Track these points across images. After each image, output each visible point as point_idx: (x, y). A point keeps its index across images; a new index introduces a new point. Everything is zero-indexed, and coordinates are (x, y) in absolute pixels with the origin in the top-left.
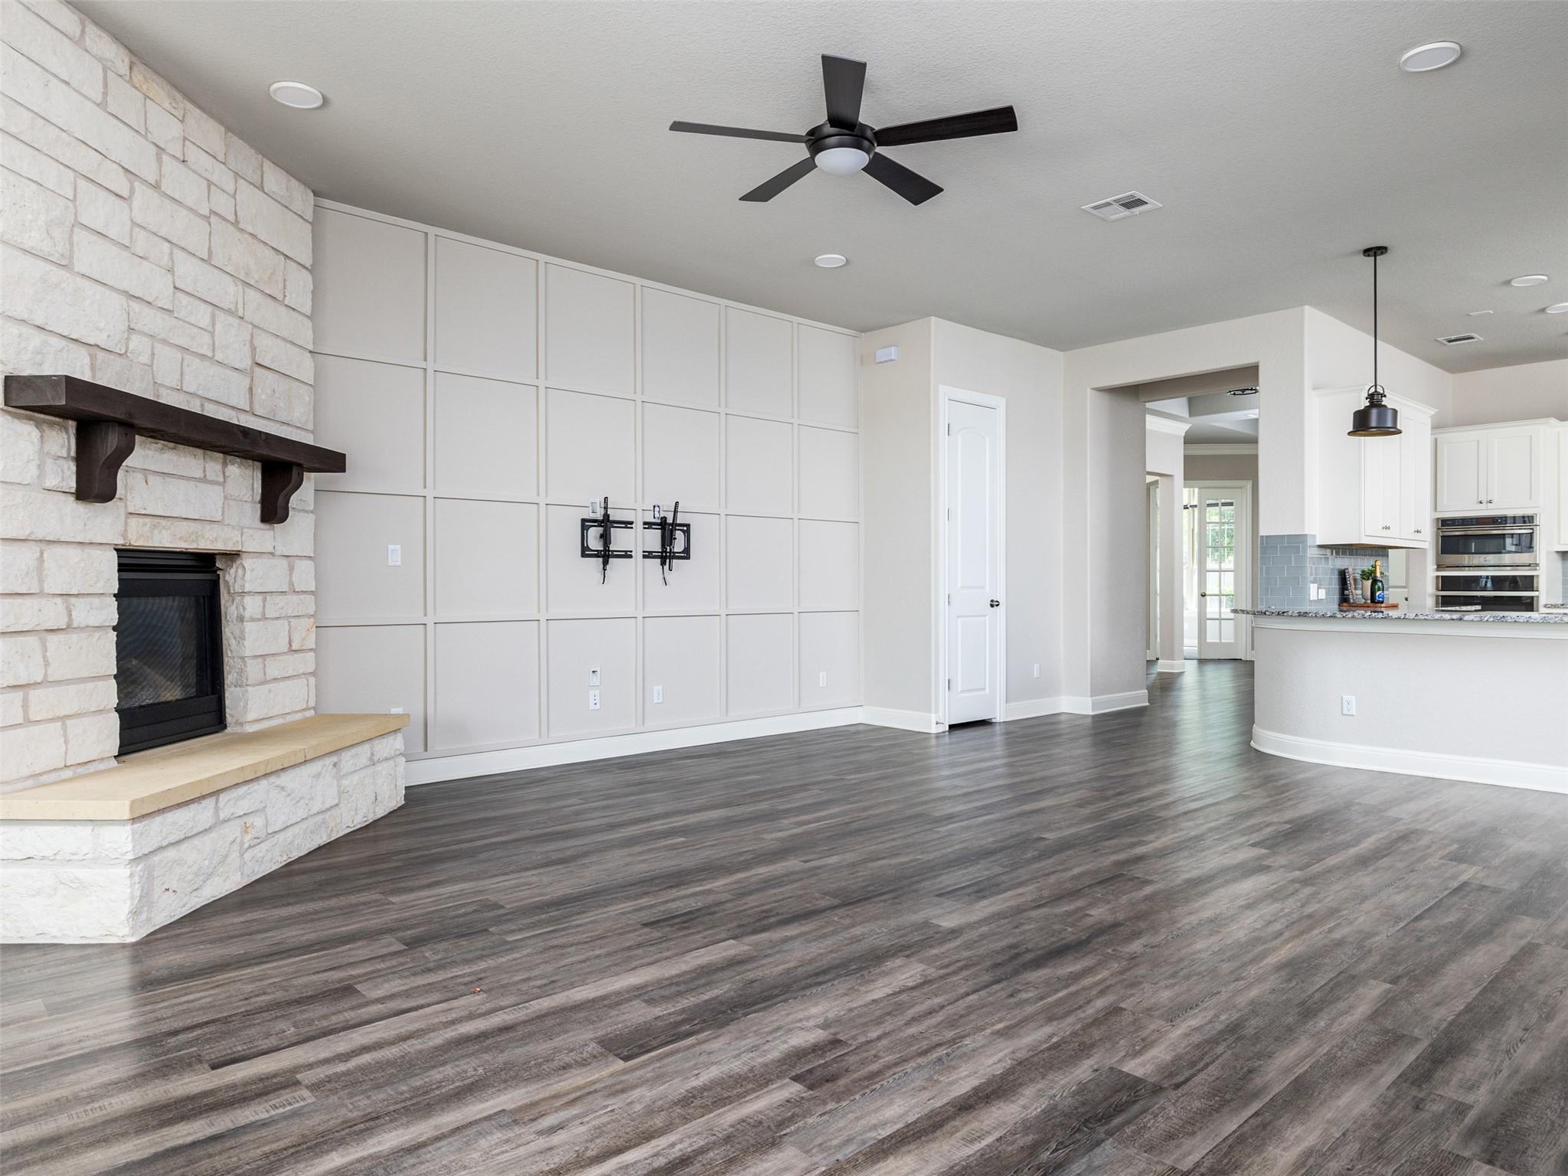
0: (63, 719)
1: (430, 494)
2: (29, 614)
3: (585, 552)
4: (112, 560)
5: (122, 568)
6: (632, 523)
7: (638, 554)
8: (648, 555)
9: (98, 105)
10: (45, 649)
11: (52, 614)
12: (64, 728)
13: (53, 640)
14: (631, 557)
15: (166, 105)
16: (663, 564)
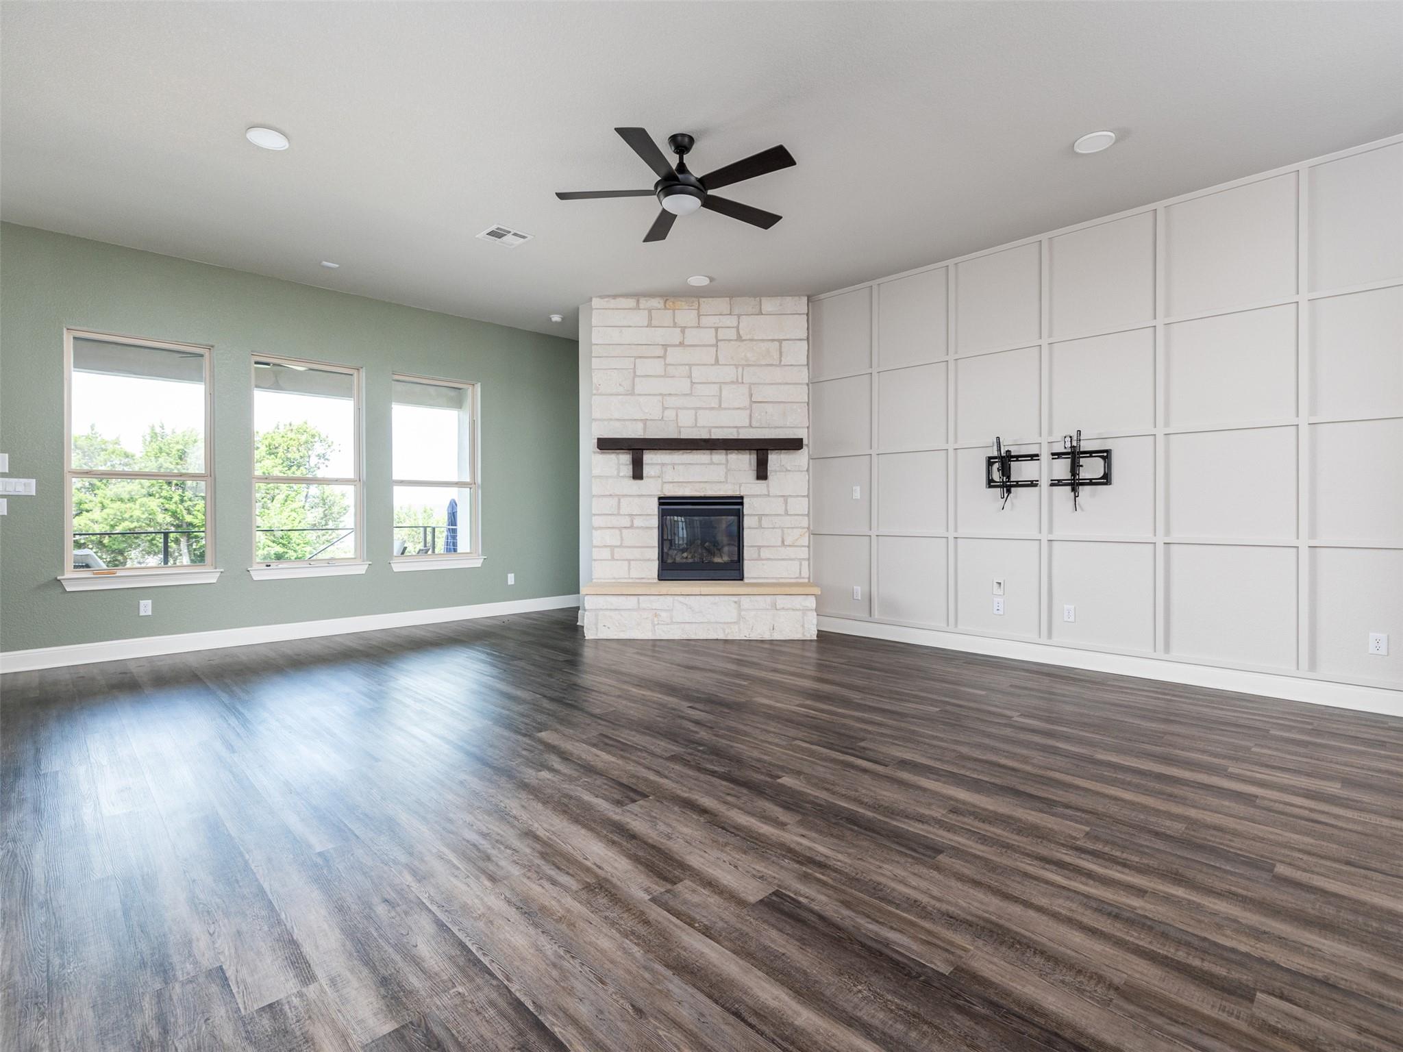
0: (629, 561)
1: (873, 452)
2: (614, 521)
3: (990, 483)
4: (655, 502)
5: (660, 504)
6: (1037, 455)
7: (1045, 483)
8: (1056, 483)
9: (647, 327)
10: (621, 534)
11: (626, 522)
12: (629, 564)
13: (625, 531)
14: (1036, 485)
15: (687, 308)
16: (1073, 490)
